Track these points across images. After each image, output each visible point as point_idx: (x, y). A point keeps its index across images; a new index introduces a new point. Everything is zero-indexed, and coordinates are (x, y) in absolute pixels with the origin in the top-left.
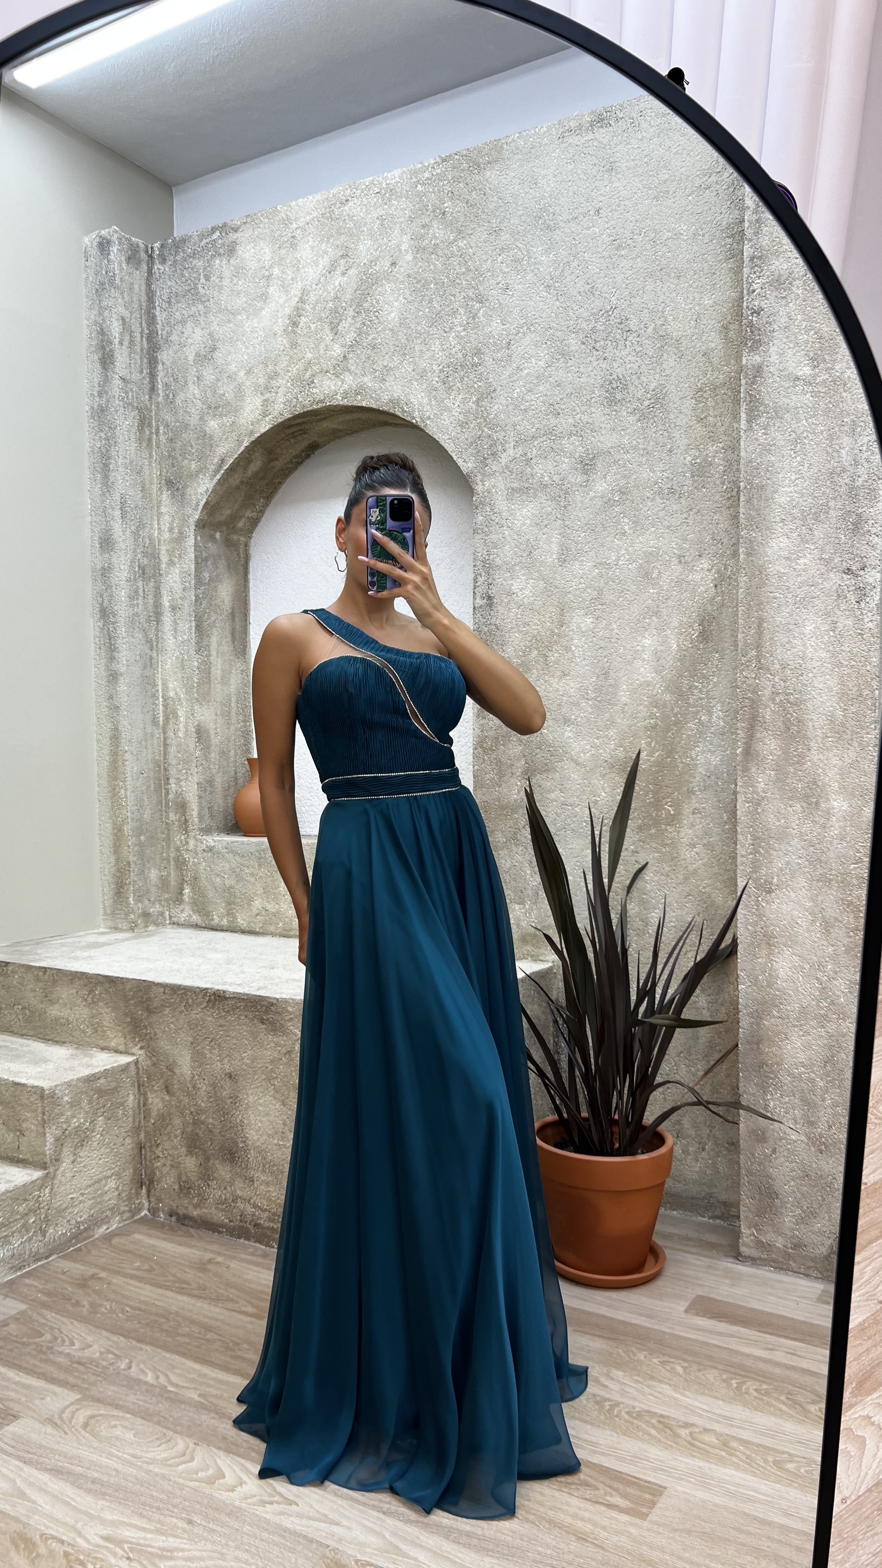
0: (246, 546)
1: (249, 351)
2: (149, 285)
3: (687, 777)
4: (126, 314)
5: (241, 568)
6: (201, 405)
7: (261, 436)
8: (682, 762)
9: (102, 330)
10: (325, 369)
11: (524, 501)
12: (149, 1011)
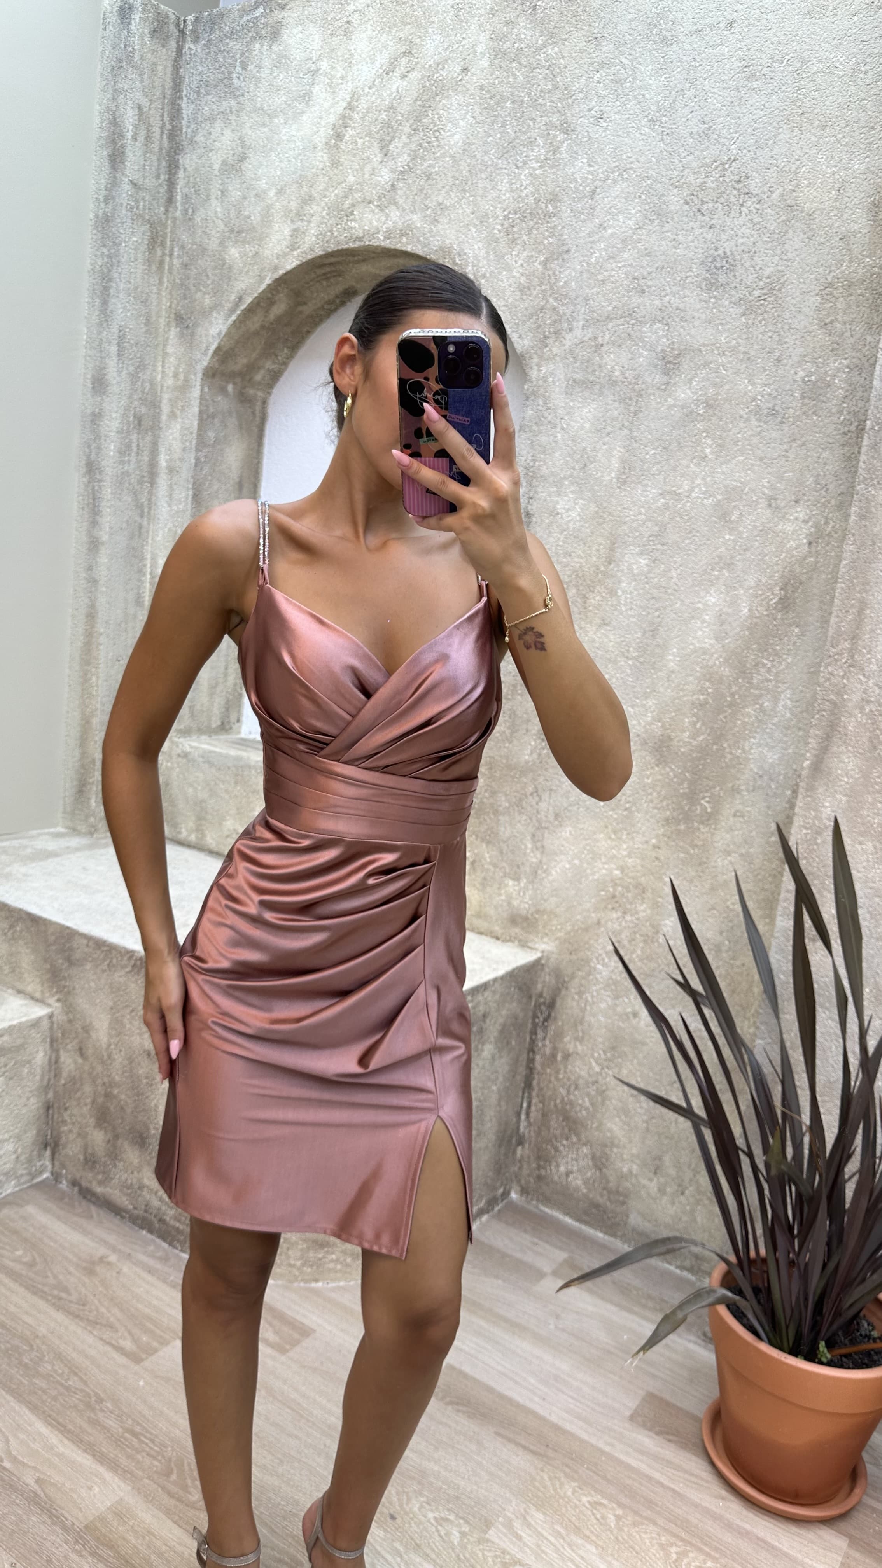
0: (264, 402)
1: (283, 165)
2: (176, 68)
3: (733, 771)
4: (145, 102)
5: (256, 430)
6: (222, 227)
7: (286, 274)
8: (731, 753)
9: (115, 119)
10: (368, 198)
11: (586, 399)
12: (71, 962)
